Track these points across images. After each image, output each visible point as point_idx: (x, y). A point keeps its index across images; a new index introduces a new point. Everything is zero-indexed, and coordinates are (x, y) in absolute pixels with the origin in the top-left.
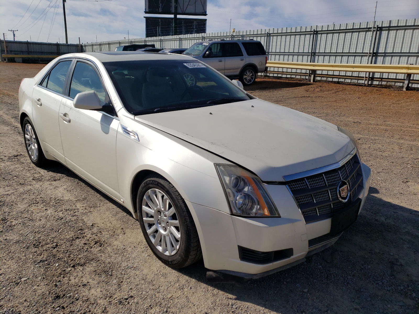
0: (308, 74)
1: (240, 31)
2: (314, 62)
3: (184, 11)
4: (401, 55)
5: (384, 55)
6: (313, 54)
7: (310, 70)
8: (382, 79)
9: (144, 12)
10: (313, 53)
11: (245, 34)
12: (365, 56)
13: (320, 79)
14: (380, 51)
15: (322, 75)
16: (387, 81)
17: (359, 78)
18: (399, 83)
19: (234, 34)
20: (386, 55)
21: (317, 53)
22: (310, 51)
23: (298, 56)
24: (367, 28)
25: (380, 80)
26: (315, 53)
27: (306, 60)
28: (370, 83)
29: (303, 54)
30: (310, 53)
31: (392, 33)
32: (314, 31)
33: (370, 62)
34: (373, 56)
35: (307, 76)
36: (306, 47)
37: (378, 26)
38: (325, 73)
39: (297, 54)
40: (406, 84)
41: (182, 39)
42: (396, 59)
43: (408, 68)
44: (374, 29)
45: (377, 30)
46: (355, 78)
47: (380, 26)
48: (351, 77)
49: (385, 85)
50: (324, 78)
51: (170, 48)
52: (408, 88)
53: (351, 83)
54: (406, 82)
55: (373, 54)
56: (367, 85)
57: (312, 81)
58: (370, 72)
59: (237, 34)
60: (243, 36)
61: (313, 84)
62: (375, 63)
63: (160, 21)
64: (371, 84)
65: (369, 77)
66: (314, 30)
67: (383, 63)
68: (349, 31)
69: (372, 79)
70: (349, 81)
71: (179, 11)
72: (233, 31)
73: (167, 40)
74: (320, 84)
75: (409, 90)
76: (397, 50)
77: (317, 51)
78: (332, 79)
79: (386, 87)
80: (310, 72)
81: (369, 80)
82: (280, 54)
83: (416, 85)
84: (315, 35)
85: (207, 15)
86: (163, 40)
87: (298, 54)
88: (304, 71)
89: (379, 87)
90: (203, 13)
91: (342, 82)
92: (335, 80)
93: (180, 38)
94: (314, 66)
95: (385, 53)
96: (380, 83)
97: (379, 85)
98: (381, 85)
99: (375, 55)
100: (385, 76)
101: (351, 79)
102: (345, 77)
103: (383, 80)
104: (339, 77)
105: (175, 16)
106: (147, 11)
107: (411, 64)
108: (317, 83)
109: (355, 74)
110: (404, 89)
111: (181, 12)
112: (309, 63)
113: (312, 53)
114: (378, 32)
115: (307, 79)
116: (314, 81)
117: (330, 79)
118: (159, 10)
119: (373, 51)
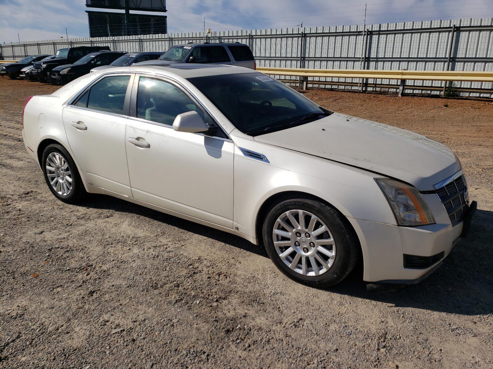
0: (298, 80)
1: (216, 32)
2: (304, 67)
3: (138, 6)
4: (392, 60)
5: (376, 60)
6: (303, 59)
7: (300, 76)
8: (375, 85)
9: (86, 5)
10: (303, 57)
11: (222, 35)
12: (357, 61)
13: (312, 86)
14: (372, 56)
15: (313, 82)
16: (382, 87)
17: (352, 84)
18: (392, 89)
19: (210, 35)
20: (378, 60)
21: (307, 58)
22: (299, 56)
23: (286, 61)
24: (357, 32)
25: (374, 86)
26: (304, 58)
27: (295, 65)
28: (364, 89)
29: (291, 59)
30: (299, 58)
31: (383, 37)
32: (302, 34)
33: (362, 68)
34: (365, 61)
35: (298, 83)
36: (295, 50)
37: (368, 30)
38: (317, 79)
39: (284, 59)
40: (401, 90)
41: (142, 40)
42: (388, 64)
43: (403, 74)
44: (365, 33)
45: (368, 34)
46: (348, 84)
47: (370, 30)
48: (345, 84)
49: (379, 91)
50: (316, 85)
51: (135, 51)
52: (403, 94)
53: (345, 89)
54: (401, 88)
55: (365, 59)
56: (361, 91)
57: (304, 89)
58: (363, 78)
59: (213, 36)
60: (220, 38)
61: (307, 92)
62: (368, 68)
63: (107, 17)
64: (366, 91)
65: (363, 84)
66: (302, 32)
67: (376, 68)
68: (339, 34)
69: (366, 85)
70: (342, 87)
71: (132, 5)
72: (208, 32)
73: (122, 41)
74: (314, 92)
75: (404, 96)
76: (389, 55)
77: (307, 56)
78: (325, 86)
79: (381, 93)
80: (300, 78)
81: (363, 86)
82: (265, 59)
83: (408, 90)
84: (303, 38)
85: (167, 11)
86: (117, 40)
87: (286, 59)
88: (294, 78)
89: (374, 94)
90: (161, 8)
91: (336, 89)
92: (328, 87)
93: (140, 39)
94: (306, 72)
95: (377, 58)
96: (374, 89)
97: (373, 91)
98: (375, 91)
99: (367, 60)
100: (379, 82)
101: (345, 86)
102: (339, 84)
103: (377, 86)
104: (332, 83)
105: (127, 12)
106: (90, 3)
107: (404, 70)
108: (311, 91)
109: (349, 80)
110: (400, 95)
111: (134, 7)
112: (299, 69)
113: (301, 57)
114: (369, 36)
115: (298, 86)
116: (307, 88)
117: (322, 86)
118: (105, 3)
119: (365, 56)
